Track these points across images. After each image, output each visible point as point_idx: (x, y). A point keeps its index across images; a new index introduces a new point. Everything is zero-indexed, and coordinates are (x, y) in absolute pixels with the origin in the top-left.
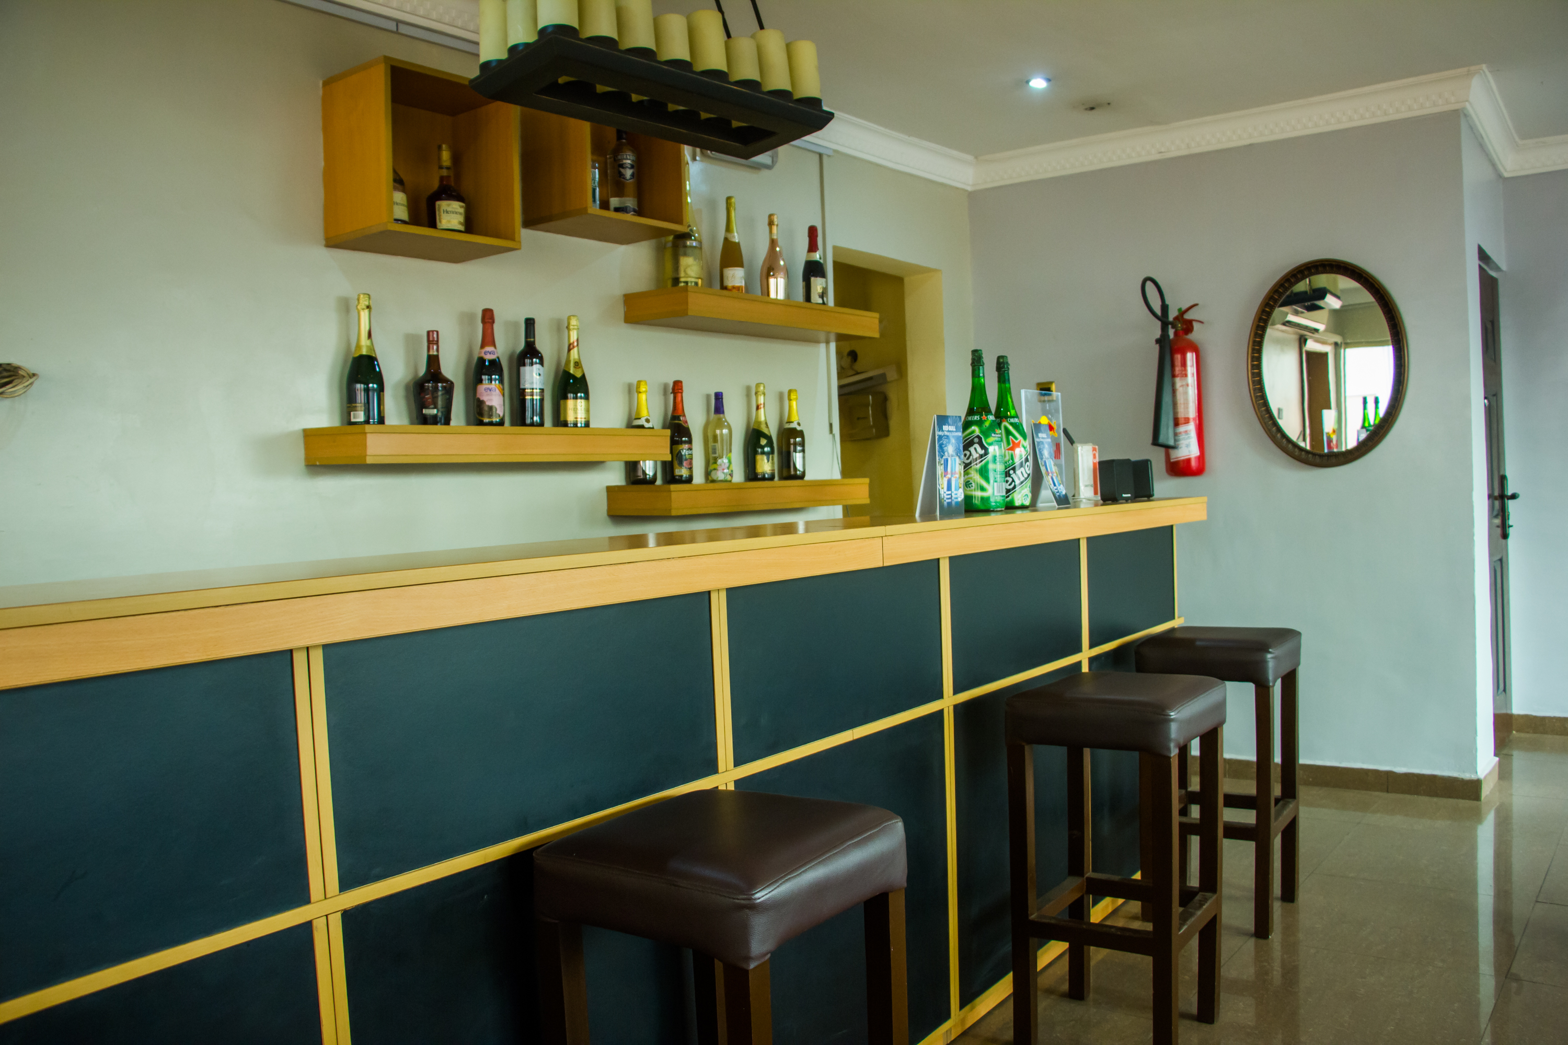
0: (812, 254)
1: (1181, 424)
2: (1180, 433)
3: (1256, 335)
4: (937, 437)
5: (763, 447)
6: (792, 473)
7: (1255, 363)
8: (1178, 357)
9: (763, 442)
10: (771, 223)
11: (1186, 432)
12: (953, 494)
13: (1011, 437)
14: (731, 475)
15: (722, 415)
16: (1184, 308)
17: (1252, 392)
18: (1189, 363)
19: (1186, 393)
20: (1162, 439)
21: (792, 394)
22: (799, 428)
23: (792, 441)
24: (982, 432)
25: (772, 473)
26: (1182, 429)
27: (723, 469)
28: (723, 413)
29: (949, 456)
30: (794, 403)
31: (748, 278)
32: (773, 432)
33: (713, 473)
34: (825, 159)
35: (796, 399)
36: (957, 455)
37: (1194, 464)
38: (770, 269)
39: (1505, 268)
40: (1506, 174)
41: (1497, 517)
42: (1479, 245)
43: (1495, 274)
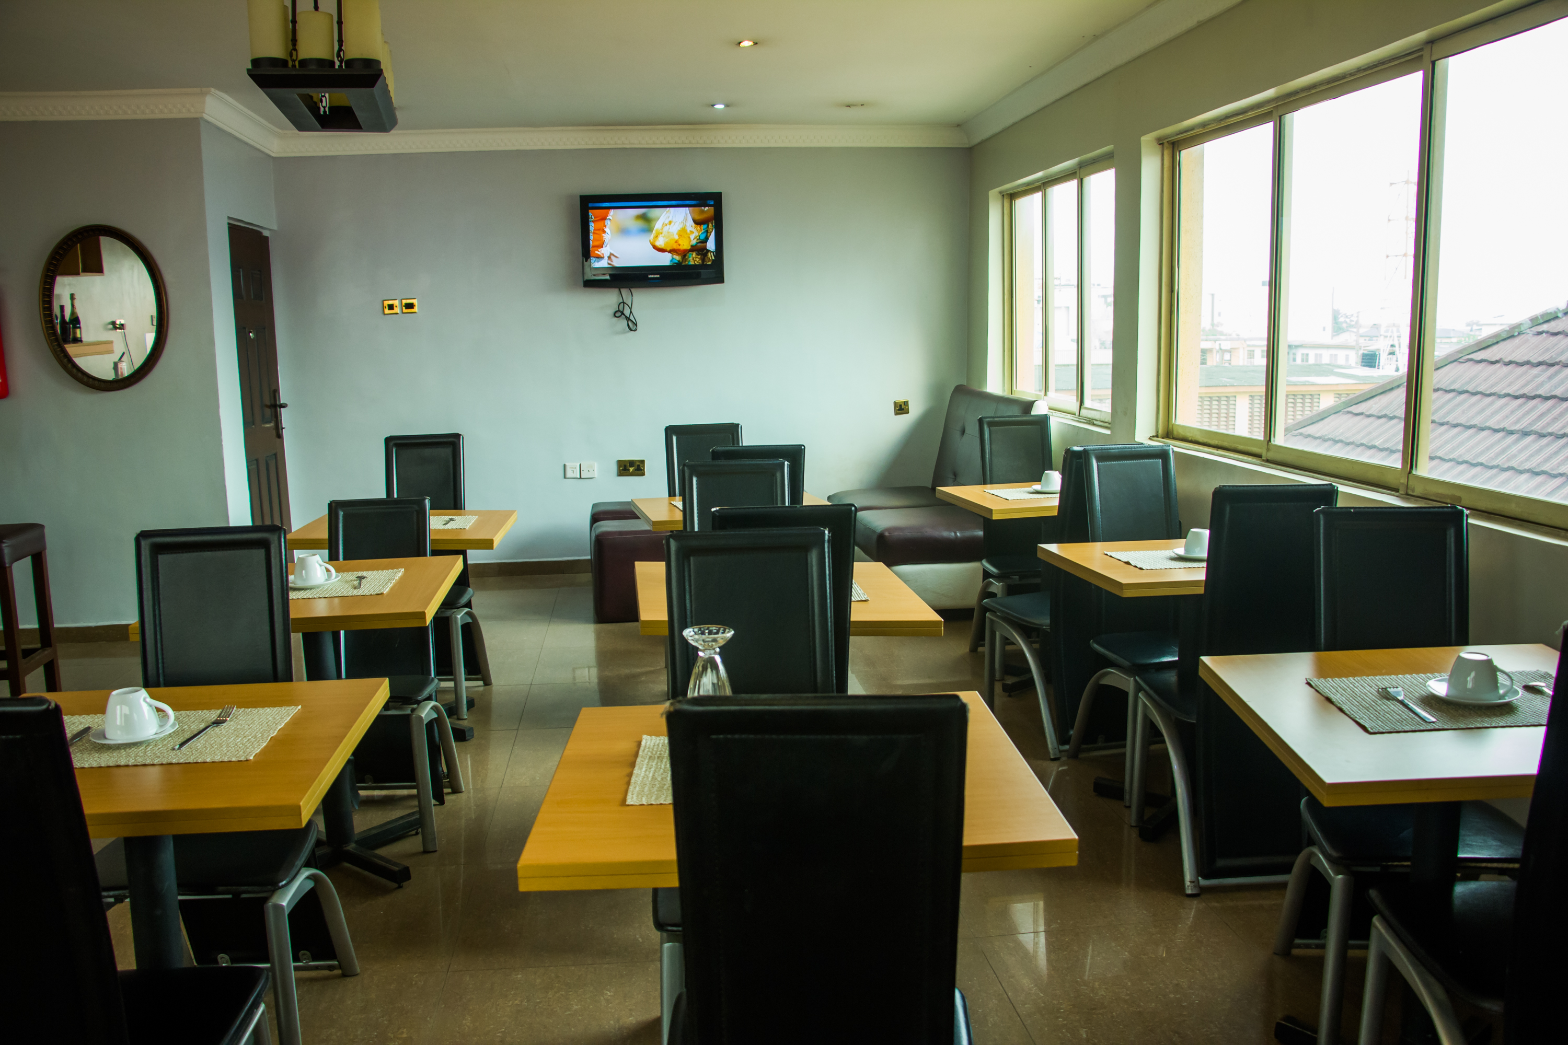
3: (46, 283)
7: (46, 305)
17: (45, 330)
39: (275, 228)
40: (273, 155)
41: (270, 422)
42: (229, 218)
43: (266, 233)
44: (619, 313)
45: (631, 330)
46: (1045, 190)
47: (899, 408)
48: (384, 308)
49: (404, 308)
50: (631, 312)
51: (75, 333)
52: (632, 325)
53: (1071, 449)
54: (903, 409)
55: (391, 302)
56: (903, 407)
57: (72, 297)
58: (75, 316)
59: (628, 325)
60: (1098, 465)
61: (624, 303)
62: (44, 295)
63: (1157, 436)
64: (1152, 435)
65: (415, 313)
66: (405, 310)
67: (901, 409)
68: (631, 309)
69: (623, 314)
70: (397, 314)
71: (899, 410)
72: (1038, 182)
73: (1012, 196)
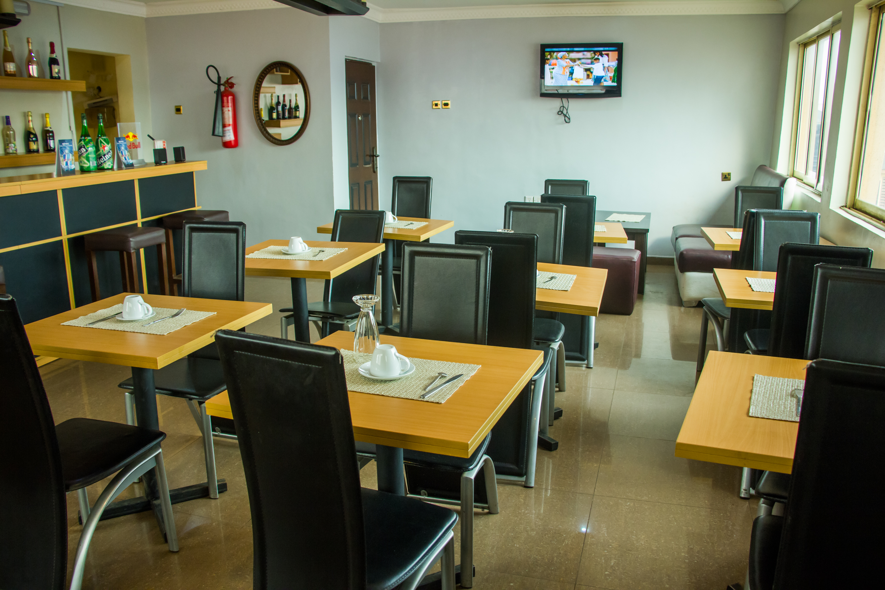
0: (52, 55)
1: (227, 127)
2: (226, 130)
3: (256, 90)
4: (59, 148)
5: (32, 138)
6: (49, 148)
7: (256, 102)
8: (225, 98)
9: (32, 136)
10: (28, 42)
11: (228, 130)
12: (69, 167)
13: (102, 144)
14: (16, 151)
15: (9, 126)
16: (229, 77)
17: (255, 114)
18: (230, 101)
19: (228, 114)
20: (216, 133)
21: (47, 115)
22: (50, 130)
23: (48, 135)
24: (85, 144)
25: (37, 149)
26: (227, 129)
27: (12, 148)
28: (10, 124)
29: (66, 154)
30: (48, 119)
31: (18, 67)
32: (38, 131)
33: (8, 150)
34: (60, 9)
35: (49, 117)
36: (71, 153)
37: (233, 143)
38: (30, 62)
39: (379, 61)
40: (380, 22)
41: (369, 164)
42: (346, 56)
43: (373, 64)
44: (560, 112)
45: (566, 122)
46: (818, 41)
47: (724, 177)
48: (433, 105)
49: (443, 105)
50: (567, 112)
51: (296, 113)
52: (567, 120)
53: (750, 211)
54: (727, 178)
55: (436, 102)
56: (727, 176)
57: (296, 95)
58: (297, 105)
59: (565, 120)
60: (765, 222)
61: (563, 107)
62: (255, 96)
63: (846, 207)
64: (842, 205)
65: (449, 108)
66: (444, 107)
67: (726, 177)
68: (567, 110)
69: (562, 113)
70: (439, 108)
71: (724, 178)
72: (814, 36)
73: (805, 45)
